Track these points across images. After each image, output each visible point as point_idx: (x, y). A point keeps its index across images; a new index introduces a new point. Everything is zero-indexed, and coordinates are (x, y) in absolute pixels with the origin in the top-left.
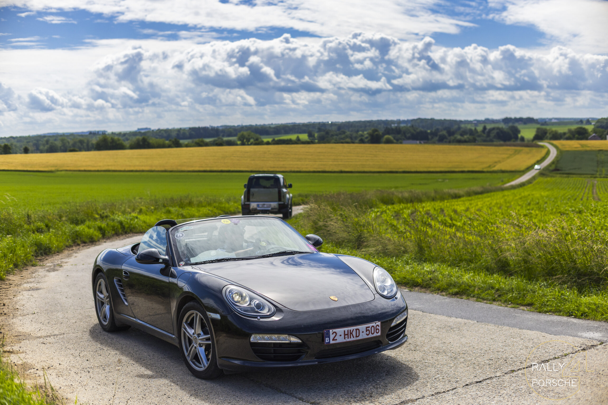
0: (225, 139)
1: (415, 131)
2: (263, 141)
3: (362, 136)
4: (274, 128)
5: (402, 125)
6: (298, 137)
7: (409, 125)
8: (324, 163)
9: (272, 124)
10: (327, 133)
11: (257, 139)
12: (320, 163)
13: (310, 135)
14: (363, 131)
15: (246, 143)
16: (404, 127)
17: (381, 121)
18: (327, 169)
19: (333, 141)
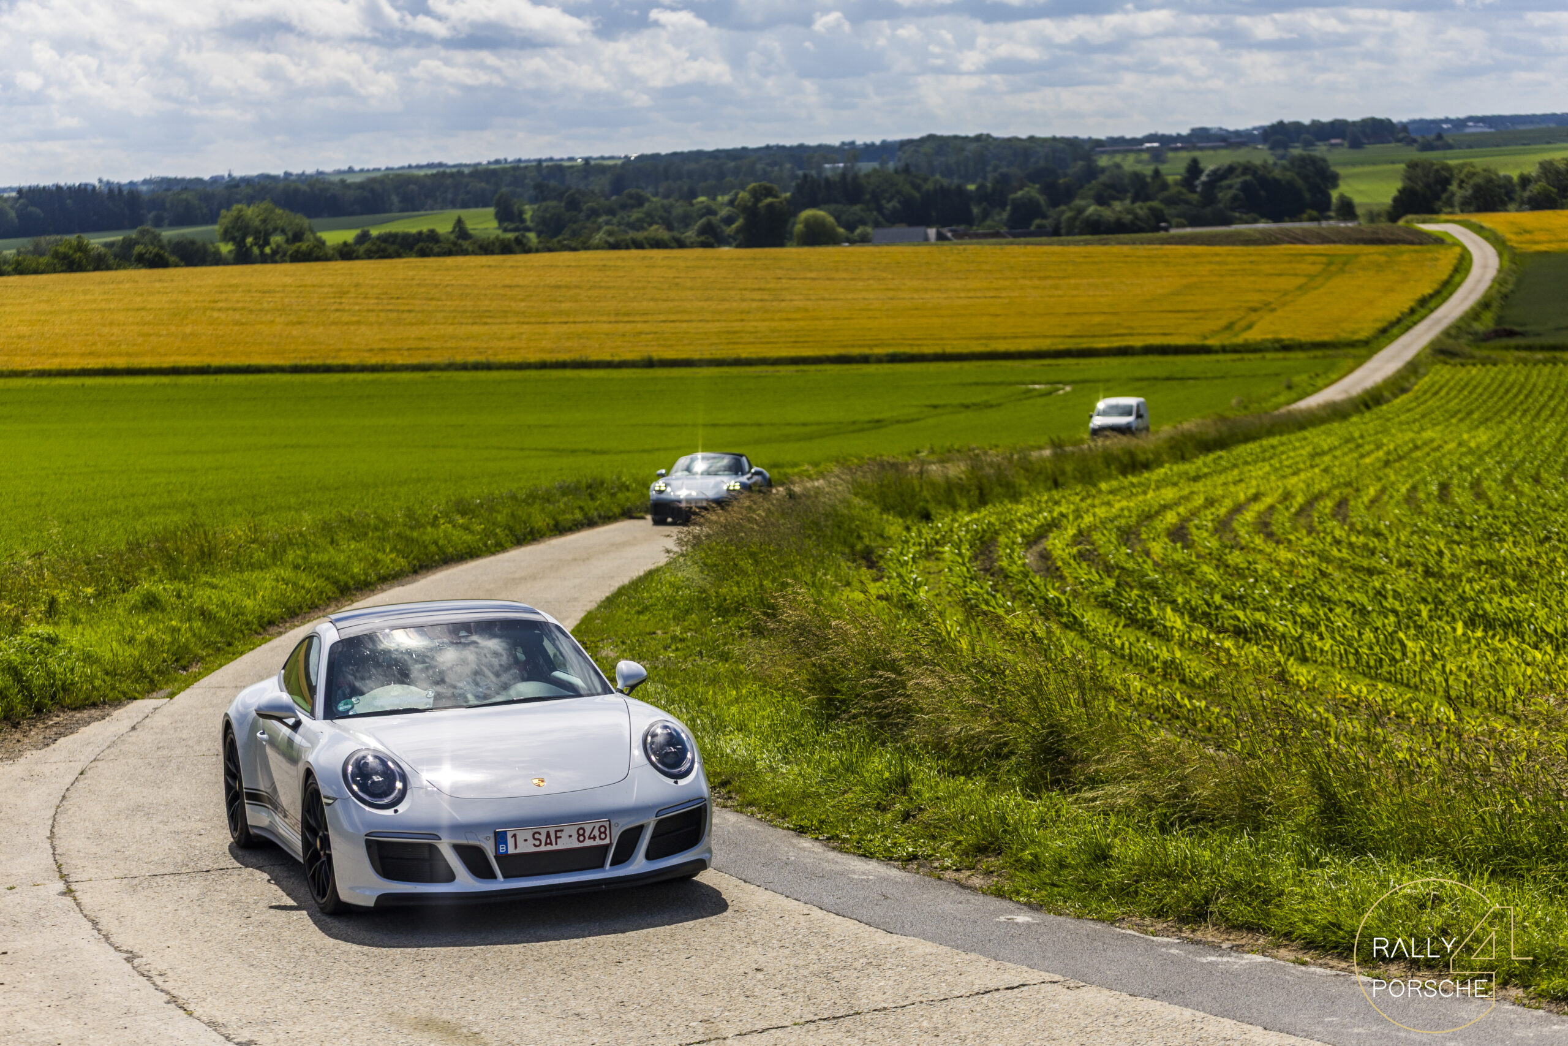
0: (168, 234)
1: (917, 188)
2: (321, 245)
3: (710, 211)
4: (361, 186)
5: (866, 167)
6: (459, 222)
7: (891, 166)
8: (580, 328)
9: (351, 170)
10: (573, 204)
11: (298, 237)
12: (565, 328)
13: (506, 215)
14: (712, 194)
15: (256, 250)
16: (875, 170)
17: (782, 148)
18: (594, 357)
19: (598, 237)
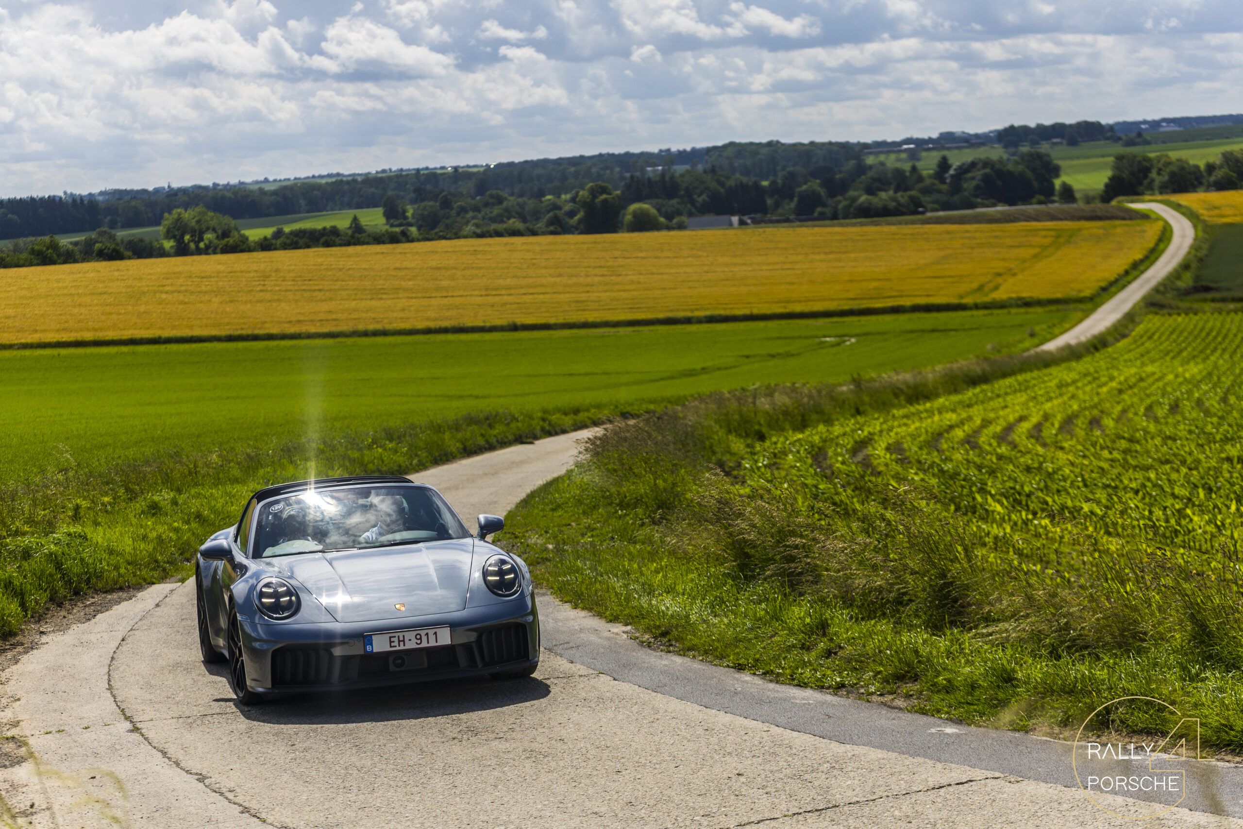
0: (122, 234)
1: (722, 184)
2: (245, 239)
3: (556, 207)
4: (275, 193)
5: (680, 169)
6: (355, 219)
7: (700, 168)
8: (458, 301)
9: (266, 180)
10: (446, 204)
11: (225, 234)
12: (445, 301)
13: (392, 213)
14: (557, 194)
15: (192, 246)
16: (687, 171)
17: (613, 155)
18: (469, 324)
19: (469, 228)
